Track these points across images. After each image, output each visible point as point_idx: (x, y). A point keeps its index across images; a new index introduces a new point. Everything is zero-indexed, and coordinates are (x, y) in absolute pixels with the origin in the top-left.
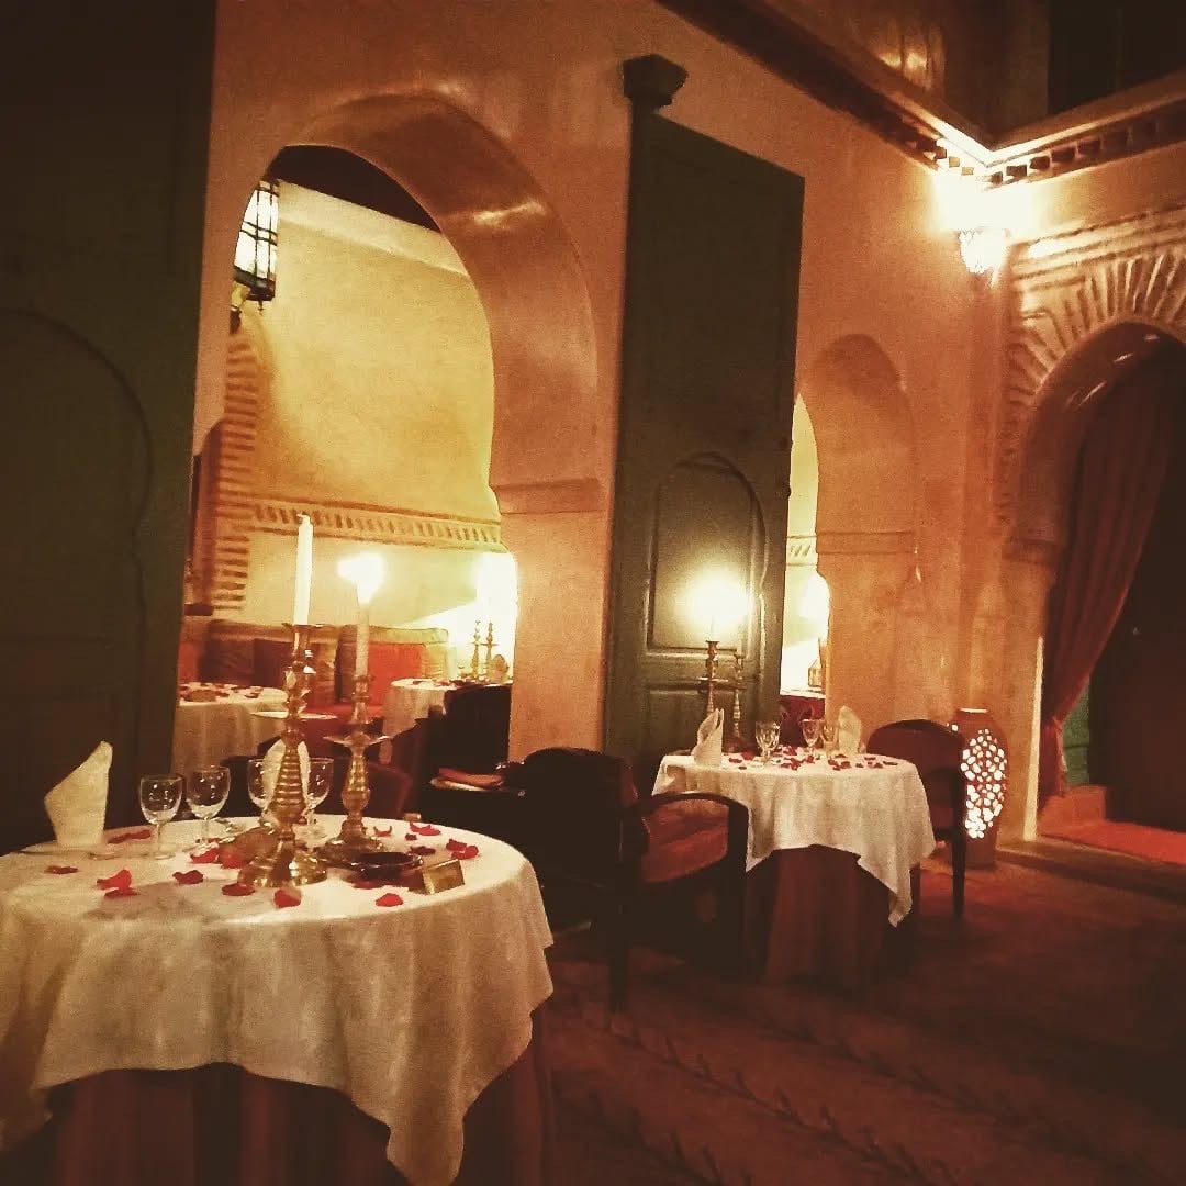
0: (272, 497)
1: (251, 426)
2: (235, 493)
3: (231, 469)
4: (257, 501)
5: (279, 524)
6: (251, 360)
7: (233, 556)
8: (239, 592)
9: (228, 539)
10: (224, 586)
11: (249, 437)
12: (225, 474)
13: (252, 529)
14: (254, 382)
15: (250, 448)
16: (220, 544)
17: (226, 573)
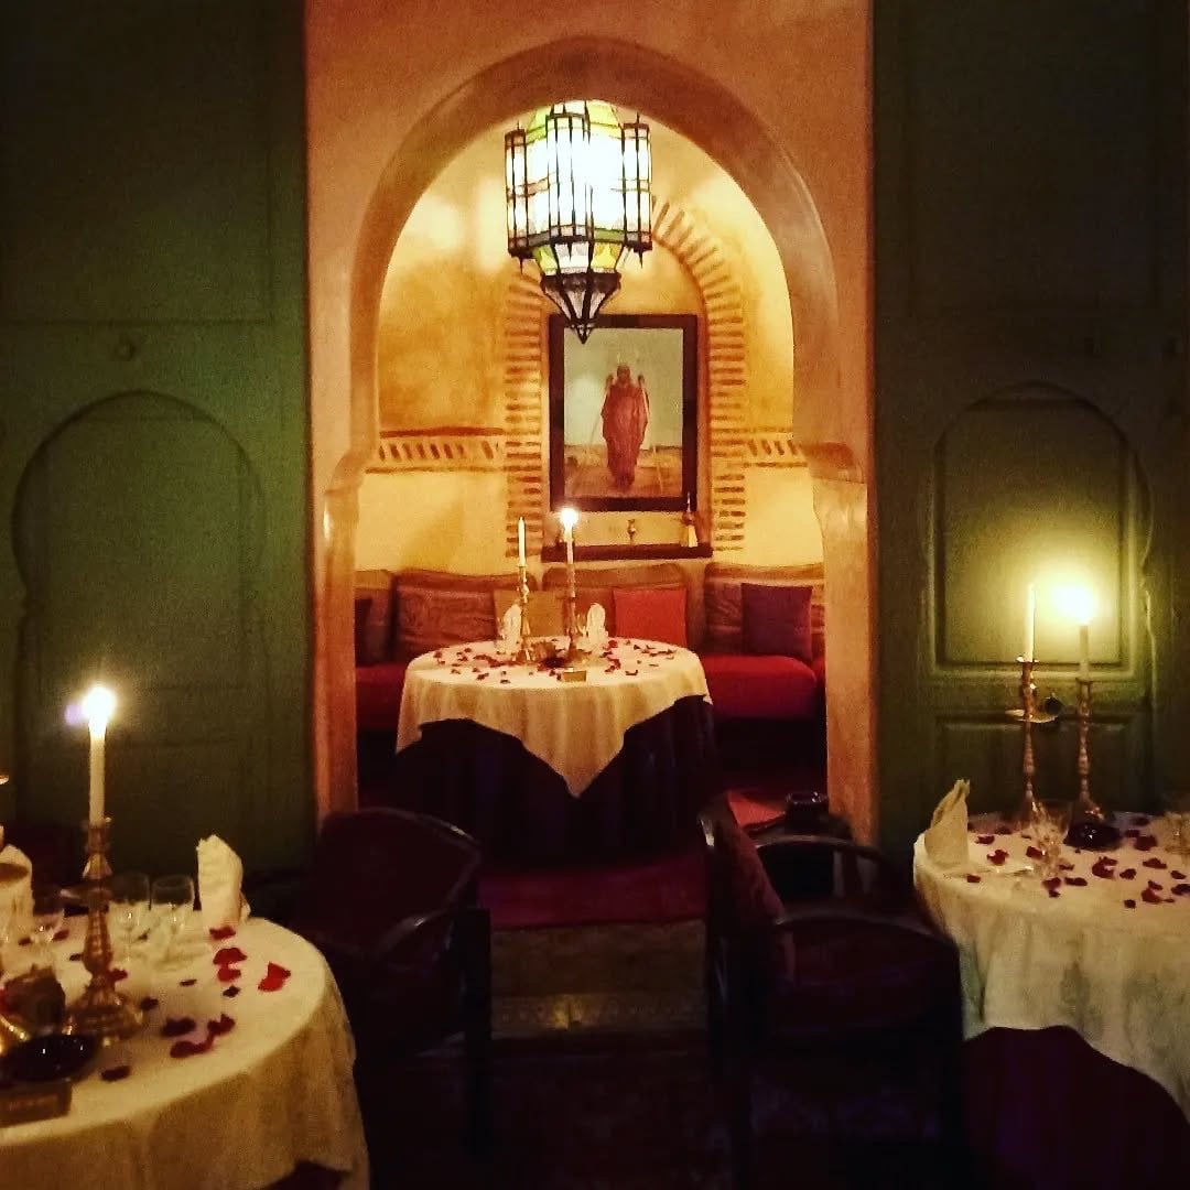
0: (766, 429)
1: (740, 358)
2: (727, 431)
3: (721, 406)
4: (751, 437)
5: (774, 457)
6: (734, 290)
7: (729, 496)
8: (738, 532)
9: (724, 478)
10: (723, 526)
11: (738, 370)
12: (715, 412)
13: (747, 465)
14: (739, 312)
15: (740, 382)
16: (716, 484)
17: (724, 513)
